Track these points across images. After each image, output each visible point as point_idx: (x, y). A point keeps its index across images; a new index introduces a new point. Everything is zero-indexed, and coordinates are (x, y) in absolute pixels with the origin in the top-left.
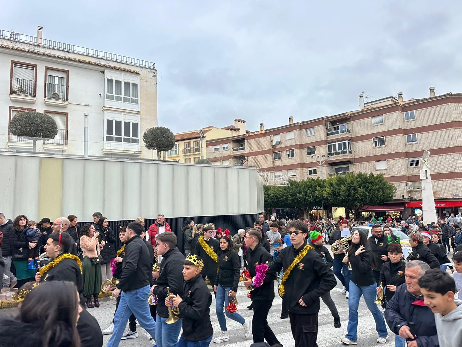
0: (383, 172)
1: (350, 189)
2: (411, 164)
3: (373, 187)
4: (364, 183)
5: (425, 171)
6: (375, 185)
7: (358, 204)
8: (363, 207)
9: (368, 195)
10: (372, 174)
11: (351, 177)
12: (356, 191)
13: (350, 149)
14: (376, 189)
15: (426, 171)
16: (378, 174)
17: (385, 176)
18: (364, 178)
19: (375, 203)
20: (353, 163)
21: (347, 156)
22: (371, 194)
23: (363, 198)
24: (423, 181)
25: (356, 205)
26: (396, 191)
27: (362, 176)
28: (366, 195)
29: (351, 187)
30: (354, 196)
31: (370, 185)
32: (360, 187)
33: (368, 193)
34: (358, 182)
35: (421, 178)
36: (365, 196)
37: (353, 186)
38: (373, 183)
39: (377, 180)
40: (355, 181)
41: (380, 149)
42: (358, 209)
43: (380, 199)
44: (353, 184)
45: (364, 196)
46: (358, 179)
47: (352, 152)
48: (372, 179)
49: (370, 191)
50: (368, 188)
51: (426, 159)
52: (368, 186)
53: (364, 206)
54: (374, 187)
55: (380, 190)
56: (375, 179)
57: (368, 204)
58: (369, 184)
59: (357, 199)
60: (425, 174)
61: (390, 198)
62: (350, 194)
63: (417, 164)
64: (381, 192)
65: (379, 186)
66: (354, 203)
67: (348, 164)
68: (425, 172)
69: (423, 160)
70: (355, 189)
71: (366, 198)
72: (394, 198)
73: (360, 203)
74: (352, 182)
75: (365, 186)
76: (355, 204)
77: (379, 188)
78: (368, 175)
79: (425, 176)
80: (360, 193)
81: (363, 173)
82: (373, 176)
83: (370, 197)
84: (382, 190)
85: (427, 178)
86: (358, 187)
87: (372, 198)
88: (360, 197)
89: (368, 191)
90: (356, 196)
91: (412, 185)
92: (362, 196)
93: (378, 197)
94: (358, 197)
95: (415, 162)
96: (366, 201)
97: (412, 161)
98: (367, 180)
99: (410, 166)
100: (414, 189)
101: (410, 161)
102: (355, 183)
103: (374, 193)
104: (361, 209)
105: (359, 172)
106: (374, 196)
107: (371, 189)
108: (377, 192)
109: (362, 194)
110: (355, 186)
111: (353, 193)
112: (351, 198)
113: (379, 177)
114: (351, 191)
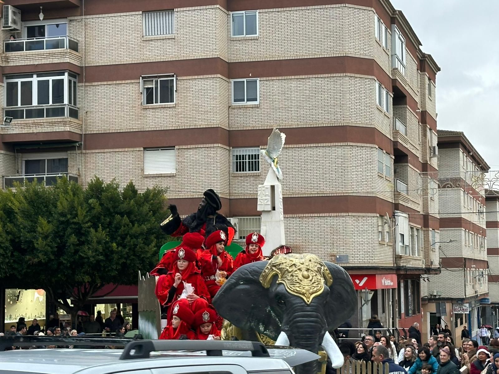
0: (163, 184)
1: (64, 230)
2: (240, 167)
3: (134, 229)
4: (108, 213)
5: (269, 187)
6: (138, 221)
7: (87, 279)
8: (99, 288)
9: (117, 253)
10: (131, 189)
11: (71, 193)
12: (83, 239)
13: (75, 104)
14: (141, 234)
15: (273, 187)
16: (148, 189)
17: (168, 196)
18: (107, 198)
20: (79, 148)
21: (65, 123)
22: (124, 247)
23: (102, 261)
24: (264, 217)
25: (80, 283)
27: (102, 190)
28: (112, 252)
29: (67, 223)
30: (76, 252)
31: (123, 222)
32: (96, 227)
33: (118, 245)
34: (91, 208)
35: (259, 209)
36: (108, 253)
37: (75, 223)
38: (132, 216)
39: (146, 208)
40: (81, 205)
41: (159, 114)
42: (85, 294)
44: (76, 215)
45: (106, 256)
46: (91, 201)
47: (81, 114)
48: (132, 202)
49: (123, 238)
50: (117, 228)
51: (274, 156)
52: (119, 223)
53: (102, 285)
54: (136, 229)
55: (152, 237)
56: (140, 204)
57: (114, 280)
58: (123, 216)
60: (269, 198)
62: (64, 246)
63: (254, 164)
64: (153, 244)
65: (149, 226)
66: (74, 274)
67: (65, 150)
68: (269, 192)
69: (267, 158)
70: (79, 232)
71: (111, 261)
73: (92, 275)
74: (72, 208)
75: (110, 223)
76: (78, 278)
77: (150, 231)
78: (121, 190)
79: (270, 203)
80: (95, 244)
81: (107, 181)
82: (135, 192)
83: (122, 257)
84: (157, 238)
85: (274, 209)
86: (89, 224)
87: (128, 262)
88: (93, 257)
89: (119, 238)
90: (83, 255)
91: (237, 225)
92: (98, 255)
93: (143, 257)
94: (88, 258)
95: (249, 159)
96: (109, 271)
97: (243, 155)
98: (117, 204)
99: (237, 171)
100: (241, 238)
101: (237, 156)
102: (81, 212)
103: (136, 245)
104: (93, 295)
105: (96, 177)
106: (134, 255)
107: (126, 235)
108: (142, 242)
109: (100, 248)
110: (80, 222)
111: (73, 244)
112: (65, 260)
113: (151, 197)
114: (68, 237)
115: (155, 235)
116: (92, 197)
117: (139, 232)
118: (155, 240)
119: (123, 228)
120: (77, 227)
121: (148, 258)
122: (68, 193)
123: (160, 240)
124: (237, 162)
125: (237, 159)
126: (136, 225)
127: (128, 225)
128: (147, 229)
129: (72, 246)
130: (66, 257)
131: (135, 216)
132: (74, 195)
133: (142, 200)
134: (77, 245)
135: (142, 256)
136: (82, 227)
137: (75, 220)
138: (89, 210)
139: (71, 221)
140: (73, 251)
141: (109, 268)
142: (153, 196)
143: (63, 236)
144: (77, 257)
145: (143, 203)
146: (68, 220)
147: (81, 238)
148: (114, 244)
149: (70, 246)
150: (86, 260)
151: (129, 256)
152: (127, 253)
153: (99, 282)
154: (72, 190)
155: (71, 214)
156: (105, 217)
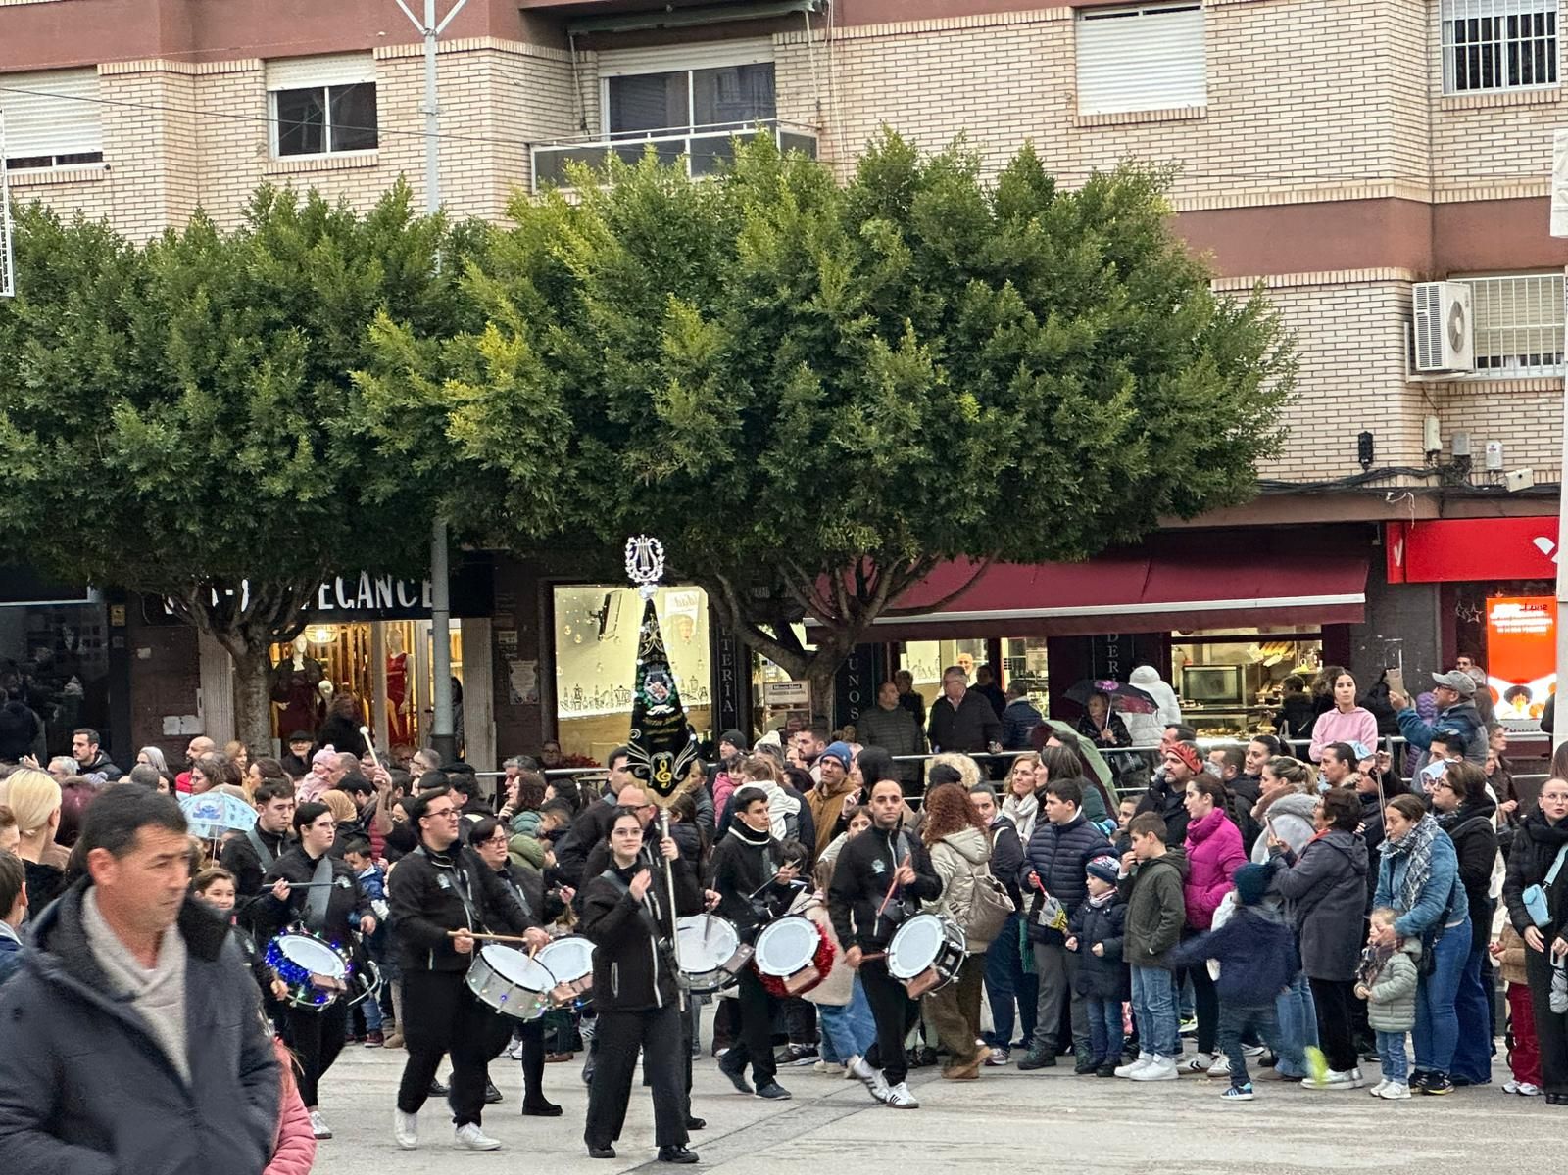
0: (1155, 152)
1: (771, 344)
3: (1045, 335)
4: (942, 274)
6: (1062, 304)
7: (866, 538)
8: (916, 573)
9: (981, 432)
10: (1030, 175)
11: (791, 200)
12: (845, 379)
14: (1075, 354)
16: (1095, 175)
17: (1177, 199)
18: (936, 215)
19: (1055, 529)
20: (819, 18)
22: (1009, 408)
23: (925, 465)
25: (841, 558)
26: (1290, 381)
27: (916, 185)
28: (962, 429)
29: (781, 318)
30: (820, 432)
31: (1001, 308)
32: (890, 331)
33: (982, 401)
34: (871, 258)
36: (945, 434)
37: (806, 319)
38: (1037, 284)
39: (1091, 248)
40: (832, 244)
42: (863, 600)
43: (1117, 476)
44: (814, 286)
45: (938, 444)
46: (868, 228)
48: (1035, 226)
49: (1004, 375)
50: (978, 335)
52: (985, 313)
53: (927, 563)
54: (1054, 335)
55: (1120, 367)
56: (1066, 237)
57: (976, 541)
58: (997, 285)
59: (845, 484)
61: (1219, 474)
62: (773, 410)
63: (1537, 56)
64: (1125, 395)
65: (1104, 321)
66: (812, 521)
67: (763, 28)
70: (827, 355)
71: (956, 466)
72: (1267, 469)
73: (885, 525)
74: (798, 258)
75: (950, 315)
76: (831, 536)
77: (1110, 344)
78: (988, 181)
80: (890, 400)
81: (929, 150)
82: (1044, 187)
83: (1001, 449)
84: (1138, 369)
86: (866, 320)
87: (1027, 468)
88: (888, 451)
89: (986, 373)
90: (846, 444)
91: (1467, 312)
92: (907, 444)
93: (1086, 450)
94: (868, 456)
95: (1513, 34)
96: (950, 505)
97: (1486, 21)
98: (974, 237)
99: (1461, 86)
100: (1482, 363)
101: (1460, 23)
102: (834, 274)
103: (1053, 401)
104: (890, 606)
105: (888, 131)
106: (1050, 441)
107: (1016, 359)
108: (1079, 387)
109: (913, 416)
110: (831, 312)
111: (807, 403)
112: (780, 464)
113: (1108, 205)
114: (784, 373)
115: (1129, 359)
116: (874, 211)
117: (1065, 348)
118: (1132, 376)
119: (999, 332)
120: (818, 331)
121: (1104, 452)
122: (777, 198)
123: (1152, 378)
124: (1461, 51)
125: (1460, 39)
126: (1053, 319)
127: (1020, 321)
128: (1099, 333)
129: (800, 410)
130: (779, 454)
131: (1048, 285)
132: (803, 206)
133: (1075, 219)
134: (823, 406)
135: (1083, 443)
136: (837, 337)
137: (808, 307)
138: (864, 264)
139: (797, 309)
140: (807, 429)
141: (952, 495)
142: (1118, 201)
143: (767, 370)
144: (824, 451)
145: (1080, 230)
146: (784, 306)
147: (835, 375)
148: (969, 399)
149: (793, 409)
150: (860, 464)
151: (1027, 446)
152: (1020, 433)
153: (912, 550)
154: (794, 188)
155: (793, 284)
156: (927, 289)
